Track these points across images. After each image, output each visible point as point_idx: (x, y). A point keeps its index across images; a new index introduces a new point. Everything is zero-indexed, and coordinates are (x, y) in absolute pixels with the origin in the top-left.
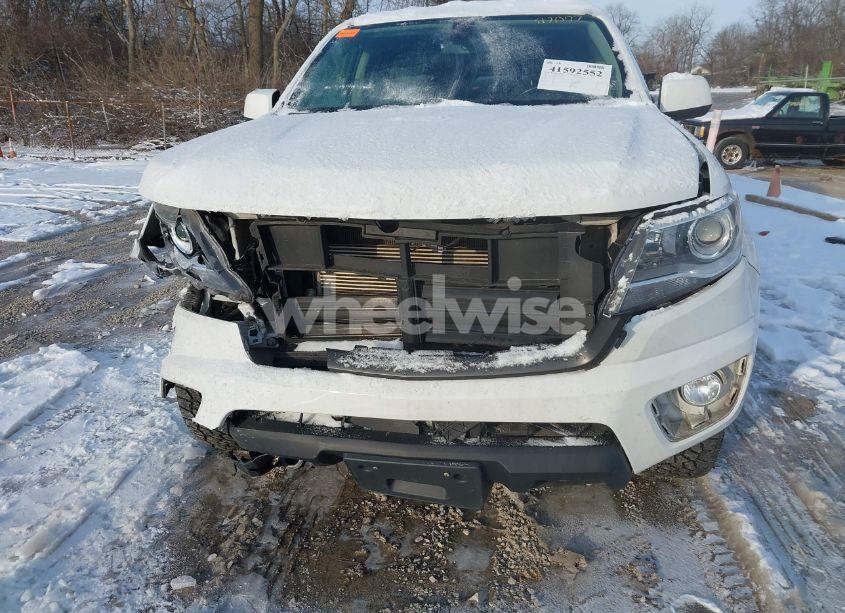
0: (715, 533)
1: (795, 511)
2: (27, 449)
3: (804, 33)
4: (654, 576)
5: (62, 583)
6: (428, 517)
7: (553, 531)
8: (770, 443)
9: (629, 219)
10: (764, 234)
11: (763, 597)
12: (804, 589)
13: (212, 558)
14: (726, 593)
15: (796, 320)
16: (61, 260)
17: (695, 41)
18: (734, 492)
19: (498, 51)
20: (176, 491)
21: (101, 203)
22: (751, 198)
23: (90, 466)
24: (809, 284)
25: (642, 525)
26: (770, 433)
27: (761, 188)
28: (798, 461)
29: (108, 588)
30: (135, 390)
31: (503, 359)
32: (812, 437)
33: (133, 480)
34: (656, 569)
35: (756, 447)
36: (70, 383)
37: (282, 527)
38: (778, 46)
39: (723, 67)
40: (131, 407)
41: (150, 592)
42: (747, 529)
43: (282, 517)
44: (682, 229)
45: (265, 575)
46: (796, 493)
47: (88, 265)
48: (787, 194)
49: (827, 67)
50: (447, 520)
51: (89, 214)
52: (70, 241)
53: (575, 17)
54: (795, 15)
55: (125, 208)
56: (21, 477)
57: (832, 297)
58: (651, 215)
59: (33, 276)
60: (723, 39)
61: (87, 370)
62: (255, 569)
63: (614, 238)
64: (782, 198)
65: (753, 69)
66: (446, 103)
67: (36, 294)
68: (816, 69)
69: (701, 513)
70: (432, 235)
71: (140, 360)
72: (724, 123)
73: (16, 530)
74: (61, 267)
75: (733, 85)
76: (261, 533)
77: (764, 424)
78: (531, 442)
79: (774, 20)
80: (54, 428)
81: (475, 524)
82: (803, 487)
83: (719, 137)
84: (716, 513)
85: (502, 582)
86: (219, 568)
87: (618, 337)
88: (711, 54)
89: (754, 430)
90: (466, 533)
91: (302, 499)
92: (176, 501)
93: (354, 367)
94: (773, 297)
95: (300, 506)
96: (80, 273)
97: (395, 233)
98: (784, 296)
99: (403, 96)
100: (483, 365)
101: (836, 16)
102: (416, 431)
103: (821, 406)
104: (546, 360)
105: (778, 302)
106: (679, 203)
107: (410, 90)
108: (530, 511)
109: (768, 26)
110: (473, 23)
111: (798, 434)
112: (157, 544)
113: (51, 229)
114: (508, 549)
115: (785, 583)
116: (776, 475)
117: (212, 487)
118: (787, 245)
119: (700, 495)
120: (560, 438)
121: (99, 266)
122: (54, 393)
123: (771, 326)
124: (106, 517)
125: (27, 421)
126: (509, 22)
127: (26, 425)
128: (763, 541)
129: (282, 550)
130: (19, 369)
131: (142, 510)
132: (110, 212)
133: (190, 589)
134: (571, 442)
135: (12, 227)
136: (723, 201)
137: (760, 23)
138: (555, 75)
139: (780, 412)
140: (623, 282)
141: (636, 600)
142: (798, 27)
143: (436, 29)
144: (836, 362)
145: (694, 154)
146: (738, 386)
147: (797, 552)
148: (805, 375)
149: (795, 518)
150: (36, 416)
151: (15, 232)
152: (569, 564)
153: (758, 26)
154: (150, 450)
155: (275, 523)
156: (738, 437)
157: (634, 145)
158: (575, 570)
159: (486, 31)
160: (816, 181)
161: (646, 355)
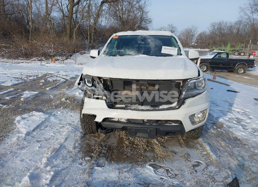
0: (201, 149)
1: (218, 145)
2: (39, 134)
3: (223, 35)
4: (189, 157)
5: (61, 158)
6: (139, 147)
7: (167, 149)
8: (213, 133)
9: (185, 81)
10: (212, 89)
11: (211, 160)
12: (219, 158)
13: (92, 154)
14: (204, 159)
15: (219, 108)
16: (24, 91)
17: (193, 36)
18: (205, 142)
19: (152, 44)
20: (79, 142)
21: (27, 75)
22: (209, 80)
23: (56, 137)
24: (222, 101)
25: (186, 148)
26: (213, 131)
27: (211, 77)
28: (219, 137)
29: (71, 159)
30: (60, 122)
31: (161, 107)
32: (222, 132)
33: (68, 140)
34: (189, 156)
35: (210, 134)
36: (43, 120)
37: (106, 149)
38: (215, 38)
39: (201, 43)
40: (61, 125)
41: (81, 160)
42: (208, 148)
43: (106, 147)
44: (195, 83)
45: (105, 157)
46: (218, 142)
47: (32, 92)
48: (218, 79)
49: (229, 45)
50: (143, 147)
51: (25, 79)
52: (24, 86)
53: (169, 36)
54: (220, 30)
55: (35, 77)
56: (40, 139)
57: (228, 104)
58: (189, 80)
59: (17, 95)
60: (200, 35)
61: (46, 117)
62: (102, 156)
63: (181, 85)
64: (216, 80)
65: (209, 44)
66: (141, 55)
67: (22, 99)
68: (226, 45)
69: (198, 146)
70: (146, 83)
71: (58, 115)
72: (201, 59)
73: (45, 149)
74: (24, 93)
75: (203, 48)
76: (102, 150)
77: (212, 129)
78: (166, 124)
79: (215, 31)
80: (44, 129)
81: (150, 148)
82: (220, 141)
83: (200, 63)
84: (201, 146)
85: (157, 158)
86: (95, 156)
87: (183, 103)
88: (197, 39)
89: (210, 131)
90: (148, 150)
91: (109, 144)
92: (80, 144)
93: (131, 109)
94: (214, 104)
95: (109, 145)
96: (31, 94)
97: (139, 82)
98: (217, 103)
99: (131, 53)
100: (157, 108)
101: (231, 31)
102: (142, 122)
103: (224, 126)
104: (169, 107)
105: (215, 105)
106: (194, 78)
107: (132, 52)
108: (161, 146)
109: (213, 32)
110: (145, 37)
111: (219, 131)
112: (79, 152)
113: (17, 82)
114: (158, 152)
115: (216, 157)
116: (214, 139)
117: (87, 141)
118: (218, 92)
119: (198, 143)
120: (171, 124)
121: (36, 93)
122: (40, 122)
123: (214, 110)
124: (65, 147)
125: (36, 128)
126: (154, 37)
127: (36, 129)
128: (211, 150)
129: (108, 153)
130: (28, 117)
131: (73, 146)
132: (31, 78)
133: (89, 160)
134: (173, 124)
135: (5, 82)
136: (203, 78)
137: (211, 32)
138: (165, 50)
139: (215, 127)
140: (184, 93)
141: (186, 161)
142: (221, 33)
143: (137, 37)
144: (228, 117)
145: (197, 69)
146: (206, 115)
147: (218, 152)
148: (221, 120)
149: (218, 147)
150: (38, 127)
151: (6, 83)
152: (171, 155)
153: (210, 32)
154: (70, 134)
155: (104, 148)
156: (206, 132)
157: (185, 67)
158: (172, 156)
159: (149, 39)
160: (226, 76)
161: (188, 107)
